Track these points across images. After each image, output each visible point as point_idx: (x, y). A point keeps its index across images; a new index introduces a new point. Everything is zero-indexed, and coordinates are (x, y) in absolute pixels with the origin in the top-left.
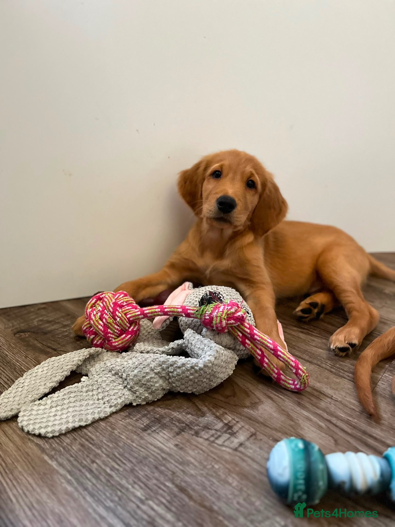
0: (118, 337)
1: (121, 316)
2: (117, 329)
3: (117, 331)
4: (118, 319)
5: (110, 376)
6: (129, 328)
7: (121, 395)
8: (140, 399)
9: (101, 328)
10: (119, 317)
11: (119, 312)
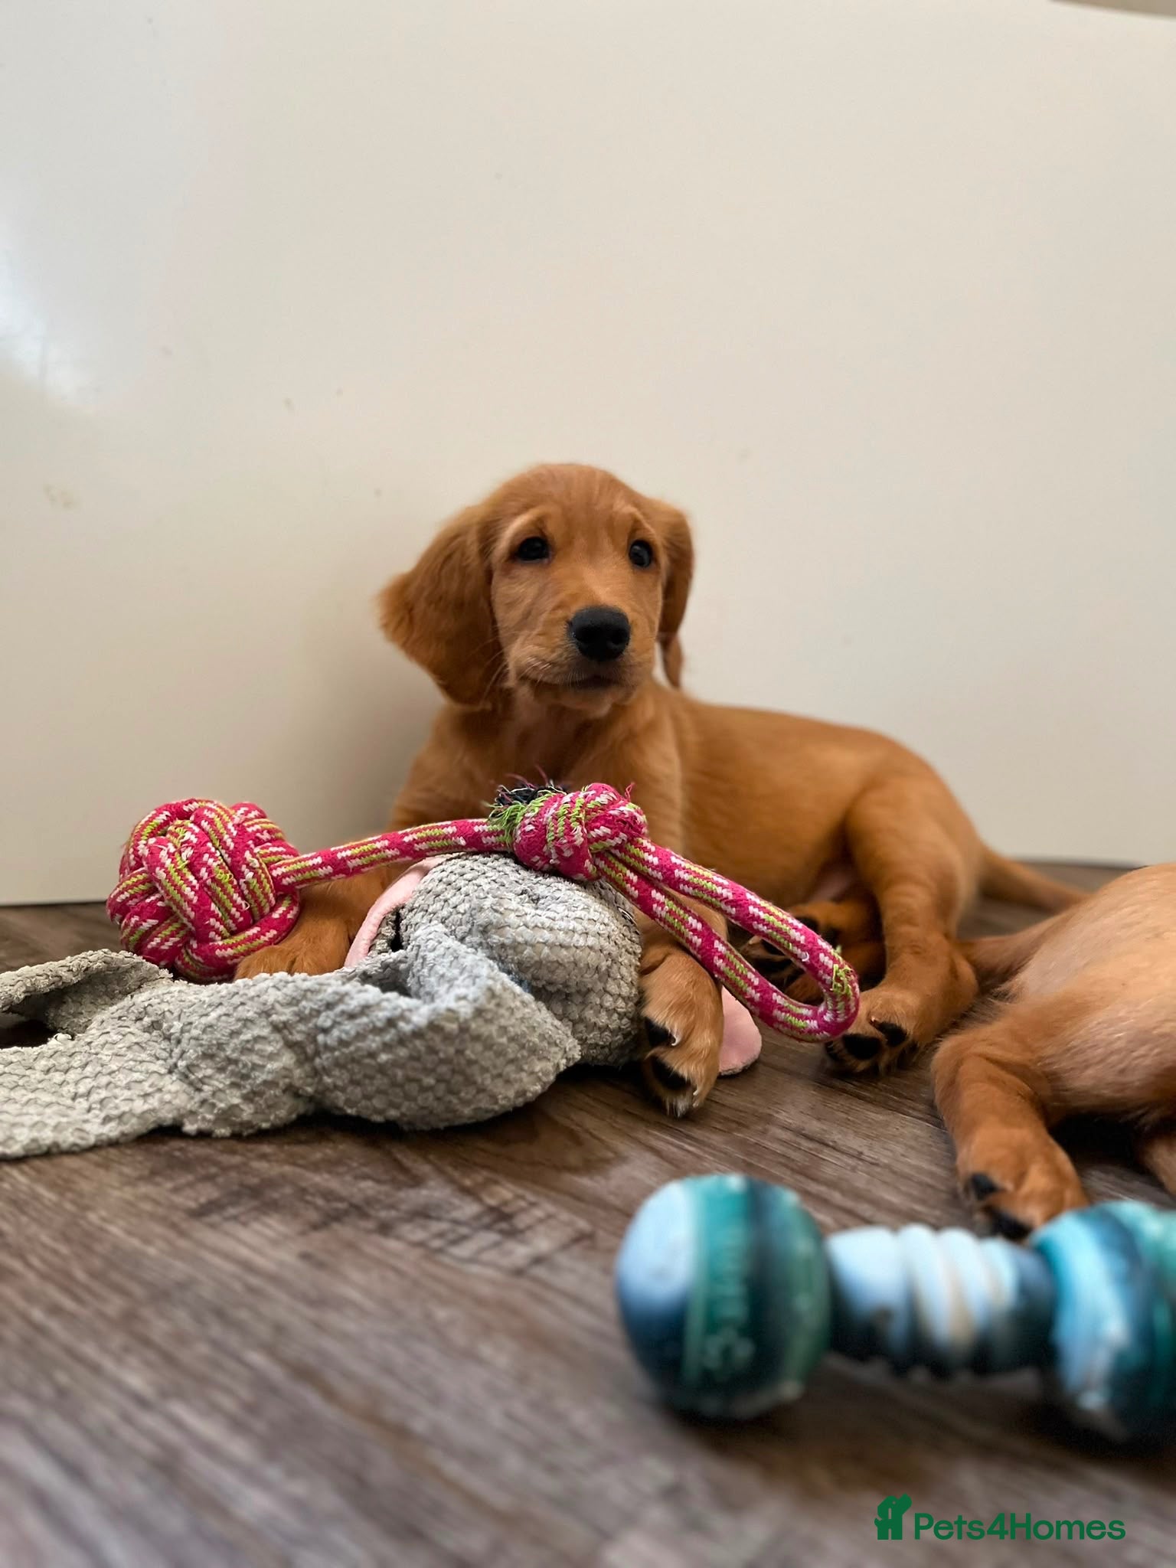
0: (233, 934)
1: (257, 865)
2: (239, 908)
3: (238, 914)
4: (249, 875)
5: (136, 1031)
6: (273, 909)
7: (150, 1090)
8: (211, 1113)
9: (191, 894)
10: (252, 869)
11: (254, 855)
